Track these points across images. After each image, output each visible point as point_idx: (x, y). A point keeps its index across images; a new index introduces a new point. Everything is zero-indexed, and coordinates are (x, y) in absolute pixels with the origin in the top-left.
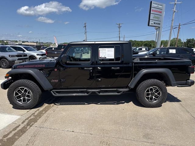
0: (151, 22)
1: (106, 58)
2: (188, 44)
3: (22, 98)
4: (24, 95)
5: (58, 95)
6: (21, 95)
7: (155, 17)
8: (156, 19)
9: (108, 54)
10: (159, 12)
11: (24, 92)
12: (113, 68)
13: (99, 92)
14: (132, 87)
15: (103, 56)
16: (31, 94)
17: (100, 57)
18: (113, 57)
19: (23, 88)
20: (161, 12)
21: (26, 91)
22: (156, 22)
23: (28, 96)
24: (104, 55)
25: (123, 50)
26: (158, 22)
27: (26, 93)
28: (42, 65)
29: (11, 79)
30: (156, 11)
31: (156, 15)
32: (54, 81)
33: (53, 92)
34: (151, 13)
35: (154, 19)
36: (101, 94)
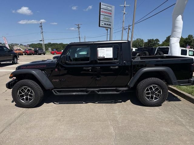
1: (104, 57)
2: (149, 44)
3: (25, 97)
4: (27, 95)
5: (59, 94)
6: (24, 94)
7: (105, 18)
8: (106, 20)
9: (106, 53)
10: (109, 13)
11: (27, 92)
12: (111, 67)
13: (98, 91)
14: (132, 86)
15: (102, 56)
16: (33, 94)
17: (99, 56)
18: (111, 57)
19: (27, 88)
20: (111, 14)
21: (28, 90)
22: (107, 23)
23: (30, 96)
24: (103, 54)
25: (121, 49)
26: (109, 23)
27: (29, 93)
28: (43, 66)
29: (16, 79)
30: (106, 12)
31: (106, 16)
32: (55, 80)
33: (54, 91)
34: (101, 14)
35: (104, 20)
36: (100, 93)
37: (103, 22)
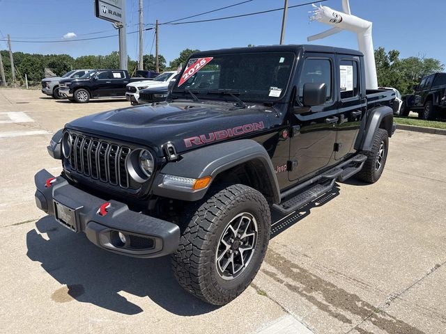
0: (103, 9)
1: (346, 89)
3: (232, 259)
4: (236, 245)
8: (112, 3)
12: (354, 113)
16: (254, 230)
17: (341, 87)
19: (239, 220)
22: (113, 9)
24: (345, 82)
26: (117, 11)
32: (279, 170)
37: (106, 5)
